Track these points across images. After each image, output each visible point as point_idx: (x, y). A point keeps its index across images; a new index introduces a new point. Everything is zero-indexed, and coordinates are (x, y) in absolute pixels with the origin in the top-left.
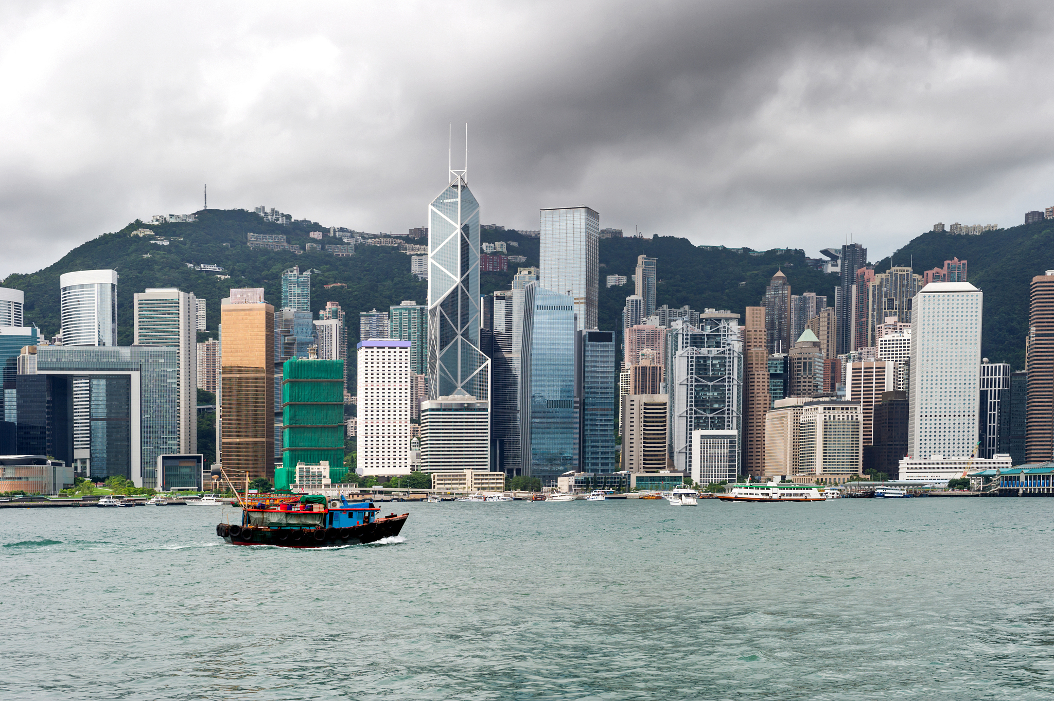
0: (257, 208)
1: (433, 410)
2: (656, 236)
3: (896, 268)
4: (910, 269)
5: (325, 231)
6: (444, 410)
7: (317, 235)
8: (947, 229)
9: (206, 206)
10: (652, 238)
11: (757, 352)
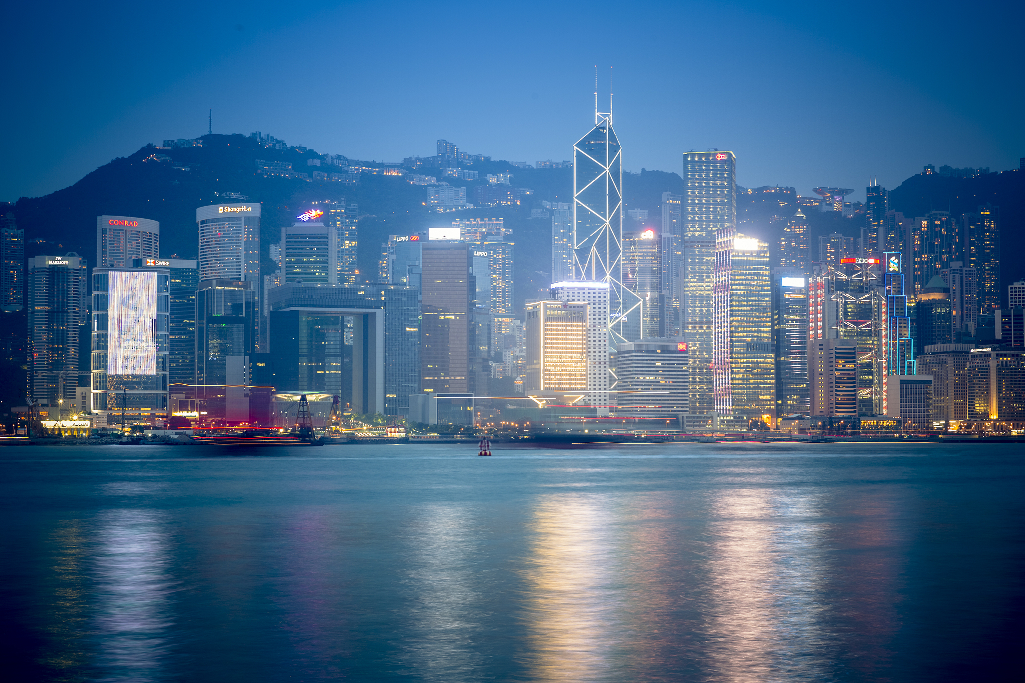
0: (253, 134)
1: (637, 351)
2: (643, 170)
3: (934, 212)
4: (947, 213)
5: (322, 158)
6: (647, 352)
7: (317, 162)
8: (937, 170)
9: (210, 131)
10: (639, 172)
11: (897, 298)
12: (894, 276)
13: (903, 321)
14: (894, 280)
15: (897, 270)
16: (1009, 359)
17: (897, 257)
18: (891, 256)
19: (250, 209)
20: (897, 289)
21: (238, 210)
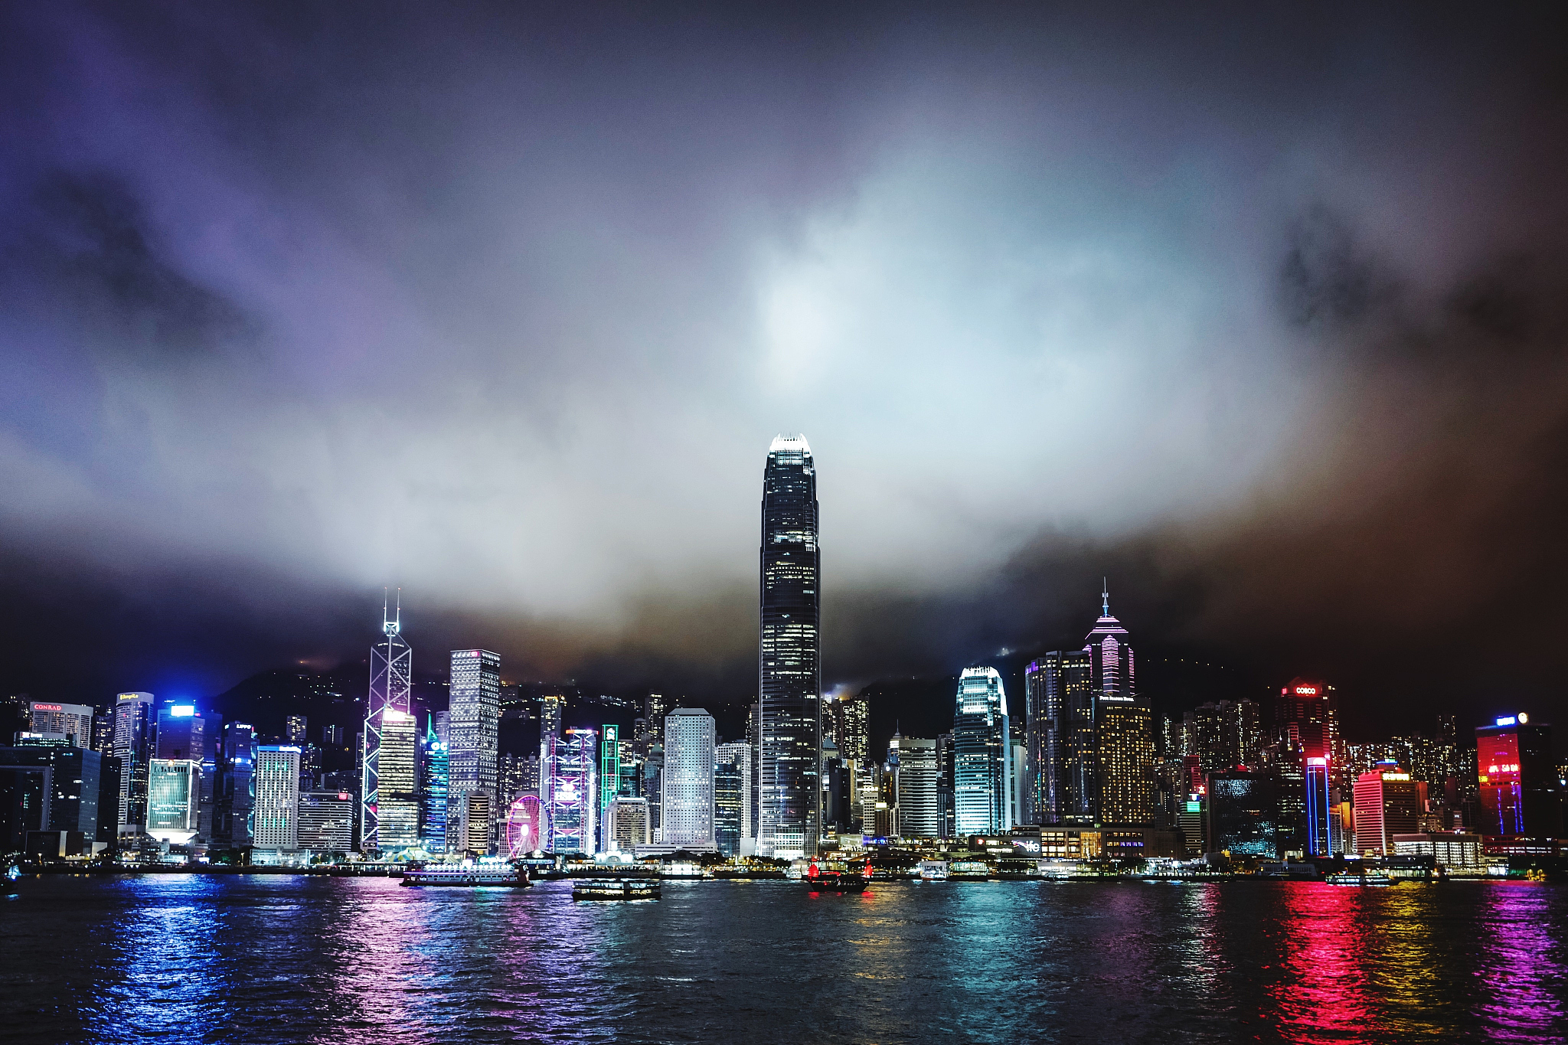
11: (609, 760)
12: (608, 744)
13: (611, 778)
14: (608, 747)
15: (614, 739)
16: (630, 806)
17: (614, 728)
18: (608, 728)
19: (137, 696)
20: (610, 754)
21: (130, 697)
